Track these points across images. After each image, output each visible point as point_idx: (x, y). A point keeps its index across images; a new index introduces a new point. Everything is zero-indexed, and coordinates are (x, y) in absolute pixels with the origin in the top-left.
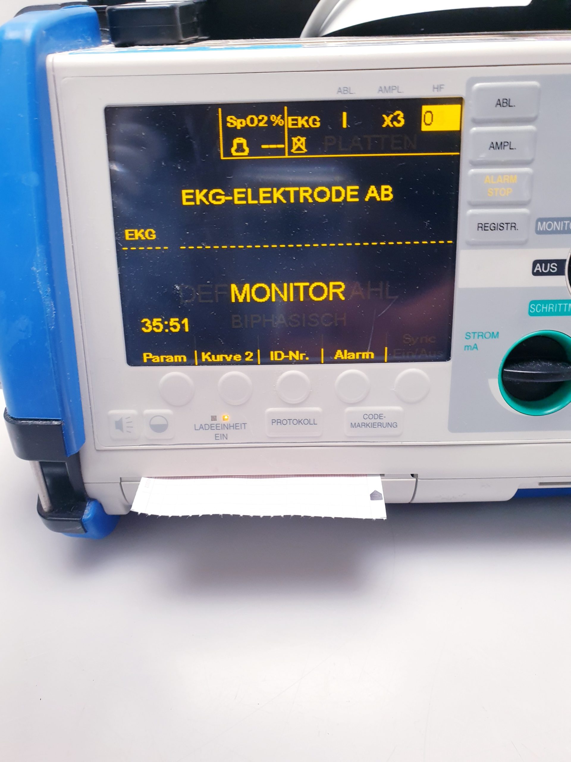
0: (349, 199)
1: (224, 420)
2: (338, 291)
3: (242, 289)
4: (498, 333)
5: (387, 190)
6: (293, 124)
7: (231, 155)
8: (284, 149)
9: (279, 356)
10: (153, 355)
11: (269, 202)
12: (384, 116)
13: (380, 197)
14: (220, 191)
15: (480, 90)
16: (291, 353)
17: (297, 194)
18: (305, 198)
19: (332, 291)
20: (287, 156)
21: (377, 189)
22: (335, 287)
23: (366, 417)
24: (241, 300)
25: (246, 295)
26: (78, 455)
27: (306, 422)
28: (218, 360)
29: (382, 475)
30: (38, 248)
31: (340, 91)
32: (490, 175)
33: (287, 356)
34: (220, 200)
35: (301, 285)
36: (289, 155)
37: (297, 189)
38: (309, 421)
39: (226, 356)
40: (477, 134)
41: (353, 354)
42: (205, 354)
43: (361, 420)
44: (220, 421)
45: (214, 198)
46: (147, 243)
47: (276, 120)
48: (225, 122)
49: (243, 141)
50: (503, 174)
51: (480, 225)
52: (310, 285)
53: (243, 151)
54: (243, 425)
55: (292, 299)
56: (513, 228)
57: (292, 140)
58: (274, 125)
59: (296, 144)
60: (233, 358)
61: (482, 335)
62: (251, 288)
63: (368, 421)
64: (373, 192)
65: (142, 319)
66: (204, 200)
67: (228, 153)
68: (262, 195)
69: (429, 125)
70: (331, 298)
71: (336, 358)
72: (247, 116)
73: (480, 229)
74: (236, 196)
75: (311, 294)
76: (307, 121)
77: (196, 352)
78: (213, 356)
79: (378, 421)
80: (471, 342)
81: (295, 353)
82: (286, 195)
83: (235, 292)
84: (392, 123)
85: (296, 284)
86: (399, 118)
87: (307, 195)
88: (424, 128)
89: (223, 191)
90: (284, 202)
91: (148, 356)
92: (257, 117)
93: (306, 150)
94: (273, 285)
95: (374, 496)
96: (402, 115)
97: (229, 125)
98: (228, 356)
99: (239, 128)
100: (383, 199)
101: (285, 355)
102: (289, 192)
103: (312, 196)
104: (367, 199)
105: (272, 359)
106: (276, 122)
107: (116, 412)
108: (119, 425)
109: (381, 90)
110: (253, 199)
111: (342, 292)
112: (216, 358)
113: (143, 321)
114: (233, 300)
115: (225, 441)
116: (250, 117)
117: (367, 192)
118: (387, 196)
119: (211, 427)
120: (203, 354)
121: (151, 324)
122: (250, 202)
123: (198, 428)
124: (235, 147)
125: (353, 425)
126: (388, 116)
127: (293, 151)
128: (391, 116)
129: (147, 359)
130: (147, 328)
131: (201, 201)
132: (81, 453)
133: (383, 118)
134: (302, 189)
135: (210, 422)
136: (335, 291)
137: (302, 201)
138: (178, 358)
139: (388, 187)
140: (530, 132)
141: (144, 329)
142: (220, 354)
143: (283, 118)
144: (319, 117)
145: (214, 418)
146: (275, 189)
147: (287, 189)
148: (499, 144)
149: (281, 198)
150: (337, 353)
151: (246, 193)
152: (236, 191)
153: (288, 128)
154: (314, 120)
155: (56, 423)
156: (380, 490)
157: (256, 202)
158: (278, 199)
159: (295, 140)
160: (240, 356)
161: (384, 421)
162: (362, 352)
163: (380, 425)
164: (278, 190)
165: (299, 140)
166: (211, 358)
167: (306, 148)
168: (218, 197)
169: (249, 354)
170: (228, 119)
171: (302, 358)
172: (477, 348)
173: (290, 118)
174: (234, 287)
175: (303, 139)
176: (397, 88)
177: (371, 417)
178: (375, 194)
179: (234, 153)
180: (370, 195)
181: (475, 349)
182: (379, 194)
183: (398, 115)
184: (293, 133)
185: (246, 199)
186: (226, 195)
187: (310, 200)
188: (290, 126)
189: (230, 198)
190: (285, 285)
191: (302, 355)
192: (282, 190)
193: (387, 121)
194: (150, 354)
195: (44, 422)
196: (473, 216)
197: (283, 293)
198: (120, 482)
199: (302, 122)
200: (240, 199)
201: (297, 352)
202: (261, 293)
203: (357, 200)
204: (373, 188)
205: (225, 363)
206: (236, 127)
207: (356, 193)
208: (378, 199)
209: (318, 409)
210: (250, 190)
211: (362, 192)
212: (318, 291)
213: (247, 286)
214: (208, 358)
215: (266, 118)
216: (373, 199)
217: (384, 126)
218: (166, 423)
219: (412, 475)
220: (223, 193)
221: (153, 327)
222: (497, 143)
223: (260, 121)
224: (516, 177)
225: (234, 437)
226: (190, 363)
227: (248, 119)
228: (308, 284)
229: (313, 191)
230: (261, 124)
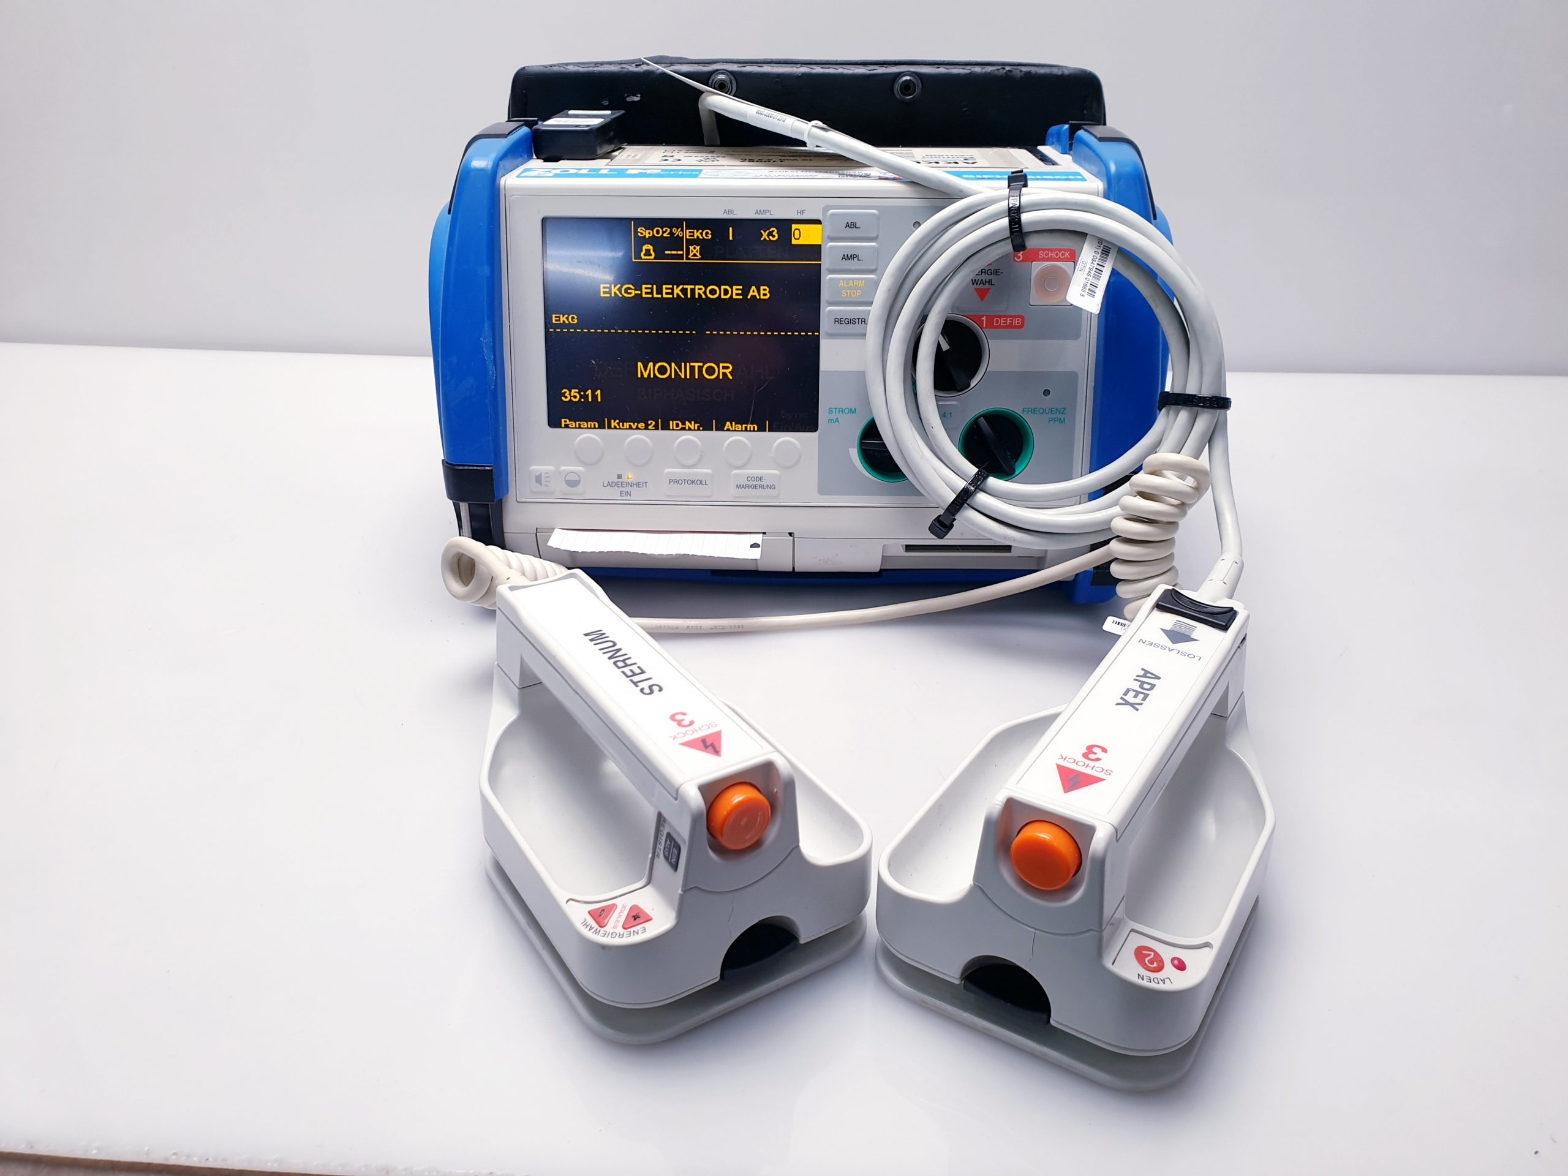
0: (735, 297)
1: (628, 478)
2: (727, 371)
3: (647, 366)
4: (855, 409)
5: (765, 290)
6: (690, 236)
7: (641, 259)
8: (683, 254)
9: (677, 425)
10: (570, 421)
11: (671, 296)
12: (762, 231)
13: (759, 295)
14: (631, 286)
15: (832, 215)
16: (687, 423)
17: (693, 290)
18: (699, 294)
19: (722, 371)
20: (685, 261)
21: (757, 289)
22: (724, 368)
23: (749, 479)
24: (646, 376)
25: (650, 371)
26: (501, 501)
27: (699, 482)
28: (625, 427)
29: (764, 533)
30: (486, 325)
31: (725, 212)
32: (843, 279)
33: (684, 426)
34: (631, 293)
35: (696, 365)
36: (686, 259)
37: (693, 287)
38: (701, 482)
39: (632, 424)
40: (831, 247)
41: (740, 426)
42: (614, 422)
43: (745, 482)
44: (624, 479)
45: (626, 291)
46: (569, 326)
47: (677, 232)
48: (636, 232)
49: (650, 247)
50: (853, 279)
51: (836, 320)
52: (704, 365)
53: (651, 255)
54: (644, 484)
55: (688, 377)
56: (863, 323)
57: (689, 248)
58: (675, 236)
59: (692, 251)
60: (637, 426)
61: (843, 411)
62: (654, 366)
63: (751, 483)
64: (753, 291)
65: (562, 390)
66: (618, 293)
67: (638, 256)
68: (664, 291)
69: (798, 239)
70: (721, 377)
71: (725, 429)
72: (654, 228)
73: (836, 323)
74: (644, 291)
75: (704, 373)
76: (701, 234)
77: (606, 419)
78: (621, 424)
79: (759, 483)
80: (833, 416)
81: (691, 423)
82: (684, 291)
83: (641, 369)
84: (768, 237)
85: (692, 364)
86: (774, 234)
87: (701, 292)
88: (794, 242)
89: (633, 286)
90: (683, 297)
91: (565, 421)
92: (662, 229)
93: (700, 257)
94: (673, 364)
95: (755, 546)
96: (776, 231)
97: (639, 234)
98: (634, 424)
99: (647, 237)
100: (762, 297)
101: (682, 424)
102: (687, 289)
103: (705, 293)
104: (749, 297)
105: (671, 428)
106: (677, 233)
107: (536, 468)
108: (538, 479)
109: (757, 212)
110: (657, 294)
111: (730, 372)
112: (623, 426)
113: (563, 391)
114: (639, 376)
115: (629, 498)
116: (656, 229)
117: (749, 292)
118: (765, 295)
119: (617, 484)
120: (612, 421)
121: (570, 394)
122: (655, 296)
123: (605, 485)
124: (644, 252)
125: (738, 486)
126: (765, 232)
127: (689, 257)
128: (768, 232)
129: (565, 425)
130: (566, 397)
131: (615, 293)
132: (503, 501)
133: (762, 233)
134: (697, 287)
135: (616, 480)
136: (724, 371)
137: (697, 296)
138: (591, 424)
139: (766, 287)
140: (873, 247)
141: (563, 398)
142: (626, 422)
143: (682, 230)
144: (711, 231)
145: (619, 477)
146: (675, 286)
147: (685, 287)
148: (849, 256)
149: (680, 294)
150: (727, 425)
151: (652, 289)
152: (644, 286)
153: (686, 239)
154: (707, 233)
155: (488, 468)
156: (760, 543)
157: (660, 296)
158: (678, 294)
159: (691, 248)
160: (643, 425)
161: (764, 483)
162: (747, 424)
163: (761, 486)
164: (677, 288)
165: (695, 248)
166: (619, 425)
167: (700, 254)
168: (629, 291)
169: (651, 423)
170: (639, 230)
171: (696, 428)
172: (838, 422)
173: (688, 231)
174: (640, 364)
175: (698, 248)
176: (769, 211)
177: (753, 479)
178: (756, 293)
179: (643, 257)
180: (751, 293)
181: (837, 423)
182: (759, 293)
183: (773, 231)
184: (691, 242)
185: (652, 293)
186: (635, 290)
187: (704, 296)
188: (688, 237)
189: (639, 292)
190: (683, 364)
191: (696, 425)
192: (681, 287)
193: (765, 235)
194: (568, 420)
195: (479, 468)
196: (830, 311)
197: (681, 371)
198: (535, 532)
199: (697, 234)
200: (646, 293)
201: (693, 422)
202: (662, 370)
203: (741, 297)
204: (753, 288)
205: (631, 428)
206: (645, 236)
207: (740, 292)
208: (758, 297)
209: (709, 471)
210: (655, 286)
211: (745, 292)
212: (710, 371)
213: (651, 364)
214: (617, 425)
215: (669, 230)
216: (753, 297)
217: (762, 239)
218: (578, 479)
219: (790, 534)
220: (633, 288)
221: (571, 397)
222: (847, 256)
223: (663, 232)
224: (863, 282)
225: (637, 494)
226: (602, 426)
227: (655, 230)
228: (701, 364)
229: (706, 289)
230: (665, 235)
